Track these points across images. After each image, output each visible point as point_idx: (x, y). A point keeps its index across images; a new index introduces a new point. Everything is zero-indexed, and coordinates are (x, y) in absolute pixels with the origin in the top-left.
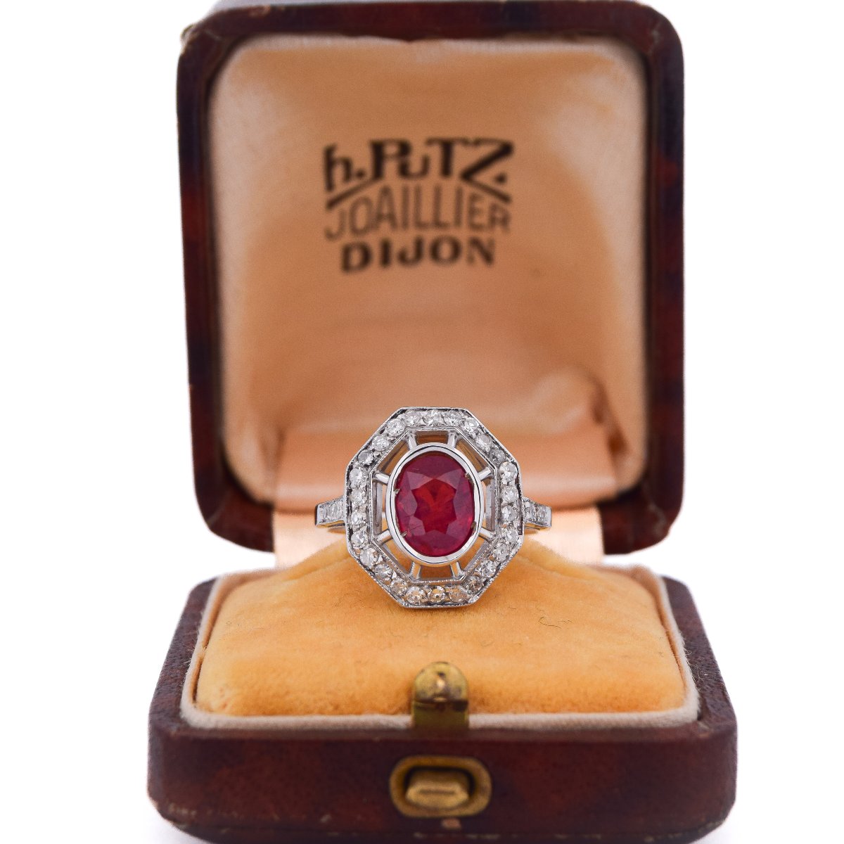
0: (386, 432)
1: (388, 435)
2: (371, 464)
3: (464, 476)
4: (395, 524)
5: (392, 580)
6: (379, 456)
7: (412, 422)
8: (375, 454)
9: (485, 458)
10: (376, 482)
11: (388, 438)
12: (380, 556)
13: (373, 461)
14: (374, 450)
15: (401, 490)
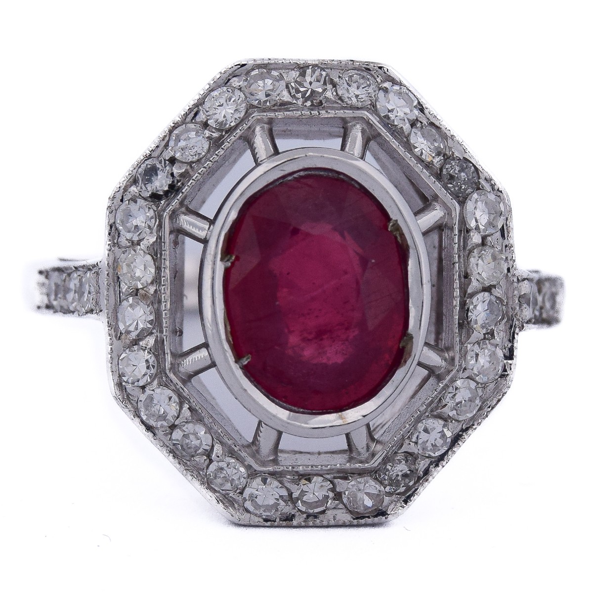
0: (201, 117)
1: (206, 125)
2: (166, 193)
3: (386, 227)
4: (223, 336)
5: (211, 461)
6: (185, 175)
7: (262, 96)
8: (177, 170)
9: (435, 186)
10: (179, 232)
11: (207, 133)
12: (186, 406)
13: (172, 186)
14: (173, 161)
15: (237, 258)
